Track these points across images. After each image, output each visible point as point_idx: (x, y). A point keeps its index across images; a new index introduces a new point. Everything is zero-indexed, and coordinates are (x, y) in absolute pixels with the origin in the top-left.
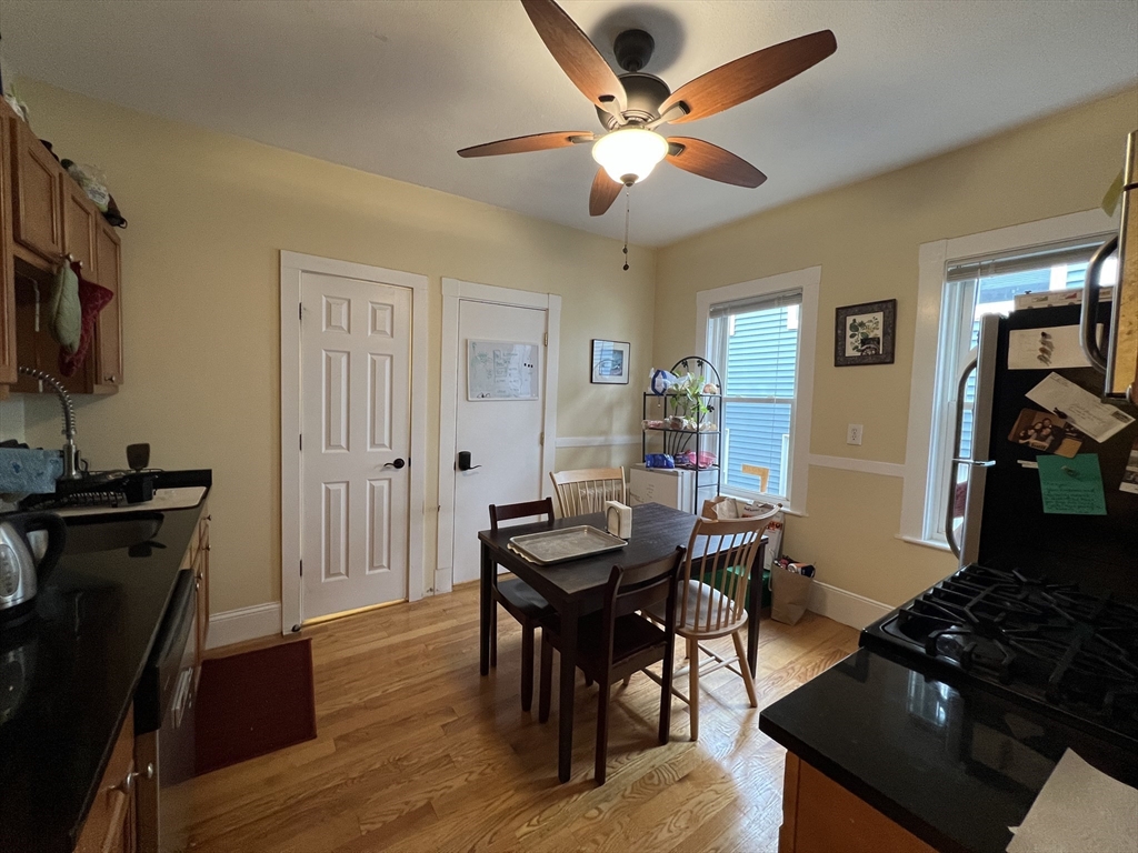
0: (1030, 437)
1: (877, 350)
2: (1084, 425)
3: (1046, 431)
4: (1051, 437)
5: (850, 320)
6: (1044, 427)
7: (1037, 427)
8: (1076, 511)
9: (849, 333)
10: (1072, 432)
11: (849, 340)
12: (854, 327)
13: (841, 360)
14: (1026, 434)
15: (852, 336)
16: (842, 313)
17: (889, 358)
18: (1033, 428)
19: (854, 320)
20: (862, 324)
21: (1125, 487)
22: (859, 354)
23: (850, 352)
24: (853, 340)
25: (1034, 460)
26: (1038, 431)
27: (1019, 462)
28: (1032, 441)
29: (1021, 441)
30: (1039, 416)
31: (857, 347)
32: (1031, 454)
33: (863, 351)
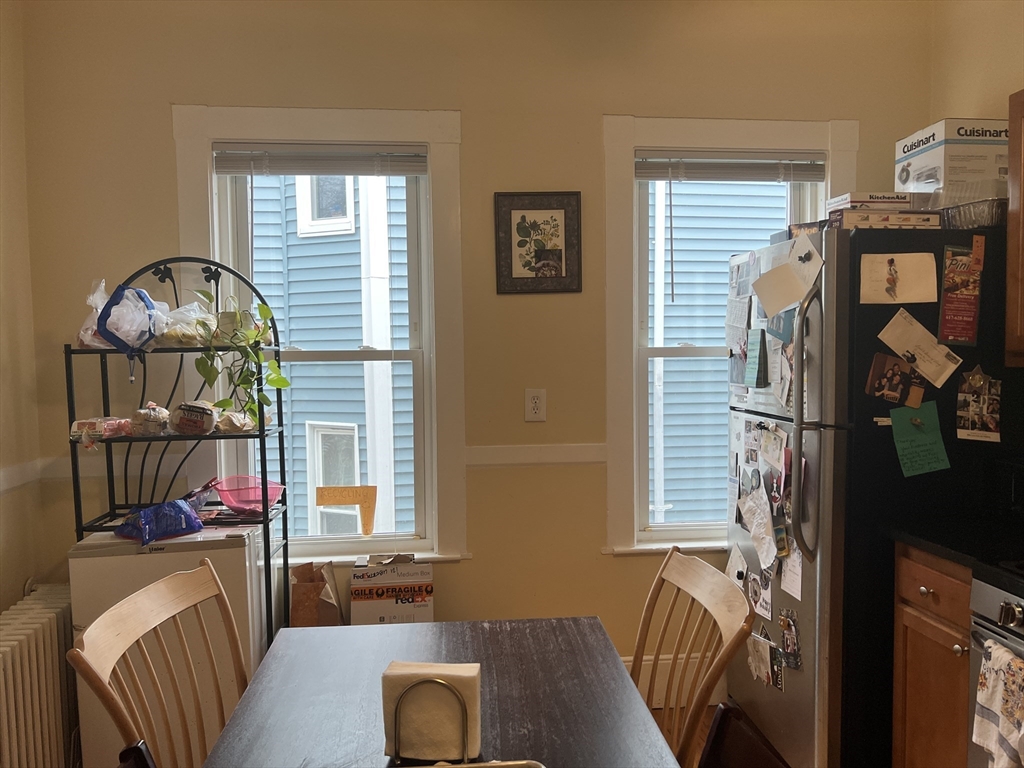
0: (883, 388)
1: (558, 269)
2: (925, 369)
3: (897, 379)
4: (901, 386)
5: (516, 216)
6: (894, 375)
7: (888, 376)
8: (927, 470)
9: (516, 238)
10: (916, 378)
11: (516, 251)
12: (525, 229)
13: (506, 284)
14: (880, 384)
15: (521, 244)
16: (505, 202)
17: (571, 284)
18: (885, 377)
19: (523, 218)
20: (535, 226)
21: (962, 434)
22: (532, 274)
23: (519, 271)
24: (523, 251)
25: (887, 415)
26: (890, 380)
27: (875, 419)
28: (886, 392)
29: (877, 394)
30: (890, 361)
31: (530, 263)
32: (885, 407)
33: (538, 270)
